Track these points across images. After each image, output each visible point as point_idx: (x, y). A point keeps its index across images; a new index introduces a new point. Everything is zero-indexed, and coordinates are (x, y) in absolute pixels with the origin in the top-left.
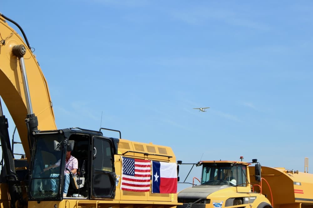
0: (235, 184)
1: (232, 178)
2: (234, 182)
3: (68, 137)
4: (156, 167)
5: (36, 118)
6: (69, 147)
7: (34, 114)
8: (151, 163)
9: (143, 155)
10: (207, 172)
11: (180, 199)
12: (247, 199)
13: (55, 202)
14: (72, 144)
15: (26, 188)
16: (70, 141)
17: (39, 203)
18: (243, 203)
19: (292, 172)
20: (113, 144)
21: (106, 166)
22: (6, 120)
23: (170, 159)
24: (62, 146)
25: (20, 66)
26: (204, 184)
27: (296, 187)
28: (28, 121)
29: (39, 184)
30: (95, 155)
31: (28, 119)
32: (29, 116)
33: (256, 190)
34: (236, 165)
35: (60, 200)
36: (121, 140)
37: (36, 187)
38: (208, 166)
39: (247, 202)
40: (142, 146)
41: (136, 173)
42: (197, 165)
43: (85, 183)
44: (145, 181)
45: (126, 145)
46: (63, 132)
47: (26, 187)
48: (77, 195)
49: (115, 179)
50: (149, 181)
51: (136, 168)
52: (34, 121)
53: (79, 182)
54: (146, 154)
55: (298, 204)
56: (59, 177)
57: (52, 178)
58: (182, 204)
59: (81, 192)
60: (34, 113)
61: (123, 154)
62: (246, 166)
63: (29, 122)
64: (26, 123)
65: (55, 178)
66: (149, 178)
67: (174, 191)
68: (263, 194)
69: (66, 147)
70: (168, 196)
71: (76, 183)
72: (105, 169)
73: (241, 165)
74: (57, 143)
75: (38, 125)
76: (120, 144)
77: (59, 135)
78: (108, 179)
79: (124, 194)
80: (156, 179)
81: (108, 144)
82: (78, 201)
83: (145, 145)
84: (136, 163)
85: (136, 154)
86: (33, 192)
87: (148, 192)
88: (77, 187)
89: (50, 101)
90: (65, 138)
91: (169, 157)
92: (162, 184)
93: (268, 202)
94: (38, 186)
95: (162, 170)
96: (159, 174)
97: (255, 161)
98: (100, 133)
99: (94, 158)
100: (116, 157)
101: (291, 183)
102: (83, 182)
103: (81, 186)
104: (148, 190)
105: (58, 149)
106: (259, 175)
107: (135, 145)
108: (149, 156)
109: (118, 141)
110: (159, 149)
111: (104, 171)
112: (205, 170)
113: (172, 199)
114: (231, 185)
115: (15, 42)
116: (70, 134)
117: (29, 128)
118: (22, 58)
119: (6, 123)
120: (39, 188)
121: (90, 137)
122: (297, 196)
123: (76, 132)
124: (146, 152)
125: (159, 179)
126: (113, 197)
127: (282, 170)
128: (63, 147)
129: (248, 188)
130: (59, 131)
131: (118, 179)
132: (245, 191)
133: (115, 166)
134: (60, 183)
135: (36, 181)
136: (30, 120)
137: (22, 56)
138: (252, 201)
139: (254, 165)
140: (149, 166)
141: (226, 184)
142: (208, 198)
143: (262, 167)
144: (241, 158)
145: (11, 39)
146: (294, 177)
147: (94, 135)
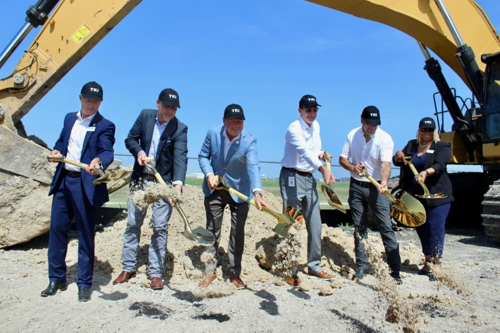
5: (470, 48)
7: (466, 45)
15: (480, 136)
22: (437, 62)
28: (459, 56)
31: (459, 54)
32: (459, 50)
47: (480, 134)
52: (469, 53)
60: (465, 43)
63: (461, 57)
64: (458, 58)
75: (474, 57)
89: (494, 32)
117: (463, 64)
119: (437, 65)
136: (462, 53)
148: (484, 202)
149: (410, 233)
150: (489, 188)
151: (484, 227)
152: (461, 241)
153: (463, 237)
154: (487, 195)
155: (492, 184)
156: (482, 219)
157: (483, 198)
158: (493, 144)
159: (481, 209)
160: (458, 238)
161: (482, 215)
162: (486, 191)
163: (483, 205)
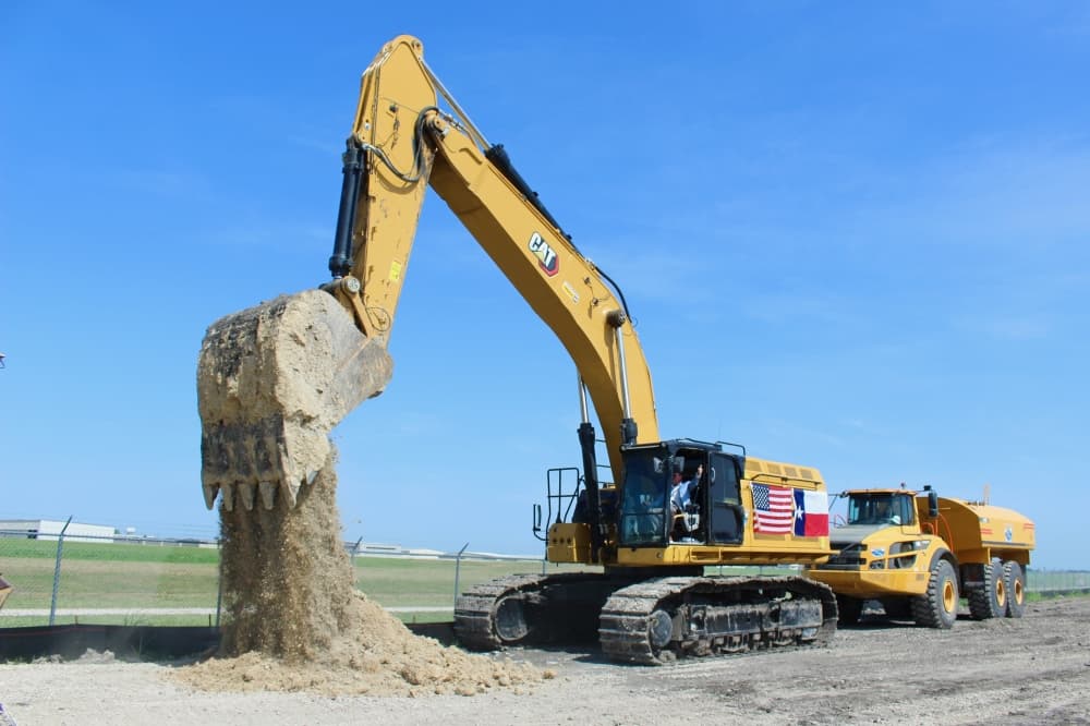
0: (898, 523)
1: (893, 515)
2: (897, 519)
3: (674, 452)
4: (799, 497)
5: (635, 424)
6: (676, 468)
8: (792, 492)
9: (779, 480)
10: (856, 506)
11: (834, 546)
12: (918, 544)
13: (658, 550)
14: (681, 461)
16: (678, 458)
17: (633, 550)
18: (913, 549)
19: (975, 504)
20: (737, 464)
21: (730, 496)
23: (818, 486)
24: (666, 465)
25: (617, 339)
26: (853, 523)
27: (983, 525)
28: (623, 429)
29: (633, 522)
30: (713, 479)
31: (624, 426)
32: (624, 421)
33: (926, 530)
34: (899, 495)
35: (665, 547)
36: (748, 458)
37: (628, 530)
38: (858, 498)
39: (919, 548)
40: (777, 468)
41: (771, 506)
42: (841, 497)
43: (700, 522)
44: (785, 518)
45: (756, 466)
46: (667, 446)
48: (689, 539)
49: (743, 516)
50: (790, 518)
51: (771, 499)
52: (632, 428)
53: (692, 521)
54: (784, 479)
55: (986, 549)
56: (663, 513)
57: (652, 514)
58: (838, 552)
59: (696, 535)
61: (753, 479)
62: (912, 496)
65: (656, 514)
66: (790, 514)
67: (824, 532)
68: (939, 535)
69: (671, 468)
70: (817, 540)
71: (687, 523)
72: (728, 501)
73: (906, 494)
74: (657, 461)
75: (637, 435)
76: (747, 465)
77: (661, 450)
78: (732, 515)
79: (756, 538)
80: (800, 516)
81: (731, 463)
82: (692, 549)
83: (782, 465)
84: (771, 492)
85: (771, 479)
86: (624, 535)
87: (789, 535)
88: (690, 528)
90: (669, 454)
91: (816, 483)
92: (808, 523)
93: (945, 547)
94: (632, 527)
95: (806, 500)
96: (803, 509)
97: (927, 488)
98: (717, 447)
99: (712, 484)
100: (743, 483)
101: (975, 520)
102: (697, 521)
103: (695, 527)
104: (789, 532)
105: (660, 471)
106: (935, 507)
107: (769, 466)
108: (788, 482)
109: (744, 460)
110: (803, 472)
111: (726, 504)
112: (853, 502)
113: (823, 546)
114: (893, 523)
115: (611, 306)
116: (677, 449)
118: (620, 329)
120: (633, 530)
121: (706, 453)
122: (984, 537)
123: (684, 445)
124: (784, 475)
125: (803, 515)
126: (740, 543)
127: (961, 502)
128: (668, 468)
129: (917, 528)
130: (660, 444)
131: (746, 515)
132: (913, 532)
133: (743, 496)
134: (664, 522)
135: (628, 519)
136: (627, 426)
137: (620, 325)
138: (925, 546)
139: (926, 494)
140: (789, 496)
141: (885, 522)
142: (863, 542)
143: (940, 499)
144: (903, 485)
145: (606, 302)
146: (978, 511)
147: (711, 449)
148: (602, 616)
149: (518, 653)
150: (606, 601)
151: (601, 643)
152: (579, 659)
153: (579, 655)
154: (604, 608)
155: (610, 595)
156: (599, 634)
157: (600, 612)
158: (629, 550)
159: (599, 623)
160: (574, 656)
161: (600, 630)
162: (603, 605)
163: (600, 620)
